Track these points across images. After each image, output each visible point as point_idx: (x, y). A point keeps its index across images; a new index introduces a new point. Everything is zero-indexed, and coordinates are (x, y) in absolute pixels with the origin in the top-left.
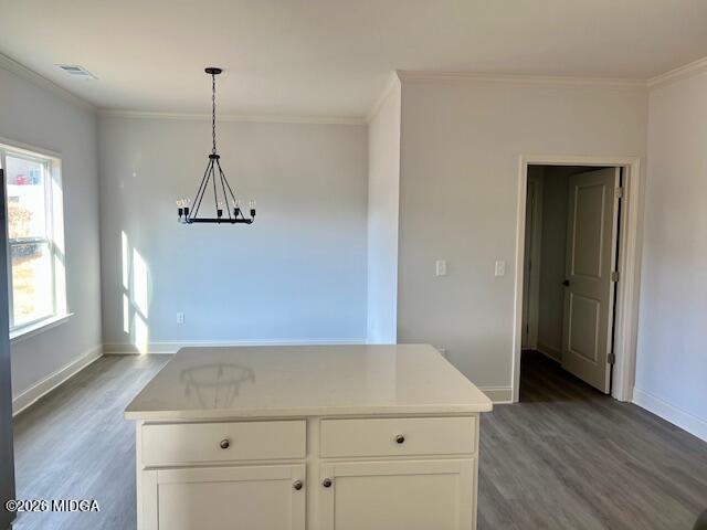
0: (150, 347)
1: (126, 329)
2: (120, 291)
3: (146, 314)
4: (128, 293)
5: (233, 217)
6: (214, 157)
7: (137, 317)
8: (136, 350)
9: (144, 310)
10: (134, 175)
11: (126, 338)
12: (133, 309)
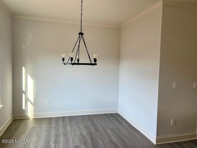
0: (34, 115)
1: (24, 108)
2: (21, 92)
3: (32, 101)
4: (25, 93)
5: (93, 62)
6: (81, 34)
7: (29, 103)
8: (28, 117)
9: (32, 100)
10: (29, 44)
11: (23, 112)
12: (27, 99)
